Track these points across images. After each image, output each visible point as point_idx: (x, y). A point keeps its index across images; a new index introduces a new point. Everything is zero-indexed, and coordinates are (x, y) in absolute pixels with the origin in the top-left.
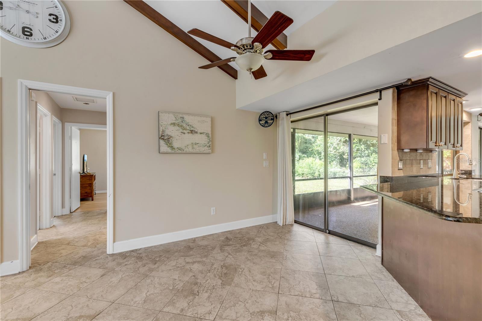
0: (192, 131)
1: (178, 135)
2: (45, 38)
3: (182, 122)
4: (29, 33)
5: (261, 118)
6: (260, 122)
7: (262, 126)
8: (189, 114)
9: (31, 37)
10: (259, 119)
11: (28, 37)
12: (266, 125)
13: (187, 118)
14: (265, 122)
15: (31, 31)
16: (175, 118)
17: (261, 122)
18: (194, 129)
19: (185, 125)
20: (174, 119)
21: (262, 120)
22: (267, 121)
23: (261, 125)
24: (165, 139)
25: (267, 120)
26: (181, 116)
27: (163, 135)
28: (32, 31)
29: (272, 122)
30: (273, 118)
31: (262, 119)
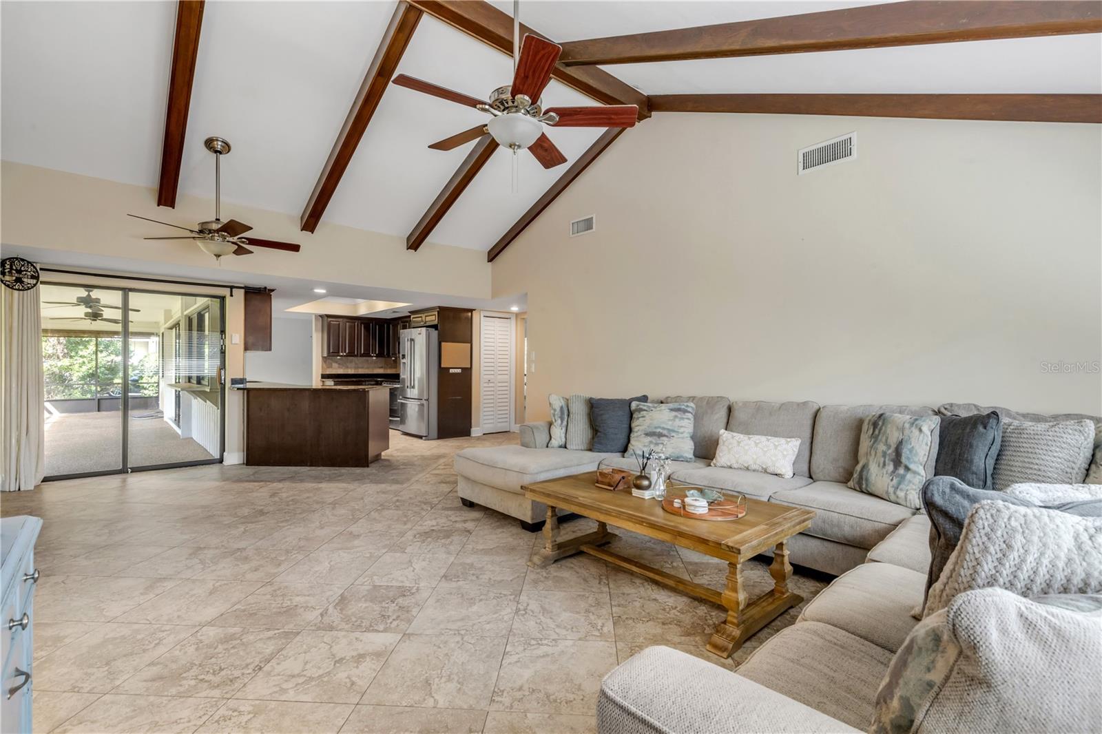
7: (8, 286)
12: (18, 286)
14: (14, 278)
17: (4, 278)
21: (7, 274)
22: (21, 278)
23: (5, 284)
29: (34, 283)
30: (35, 275)
31: (6, 270)
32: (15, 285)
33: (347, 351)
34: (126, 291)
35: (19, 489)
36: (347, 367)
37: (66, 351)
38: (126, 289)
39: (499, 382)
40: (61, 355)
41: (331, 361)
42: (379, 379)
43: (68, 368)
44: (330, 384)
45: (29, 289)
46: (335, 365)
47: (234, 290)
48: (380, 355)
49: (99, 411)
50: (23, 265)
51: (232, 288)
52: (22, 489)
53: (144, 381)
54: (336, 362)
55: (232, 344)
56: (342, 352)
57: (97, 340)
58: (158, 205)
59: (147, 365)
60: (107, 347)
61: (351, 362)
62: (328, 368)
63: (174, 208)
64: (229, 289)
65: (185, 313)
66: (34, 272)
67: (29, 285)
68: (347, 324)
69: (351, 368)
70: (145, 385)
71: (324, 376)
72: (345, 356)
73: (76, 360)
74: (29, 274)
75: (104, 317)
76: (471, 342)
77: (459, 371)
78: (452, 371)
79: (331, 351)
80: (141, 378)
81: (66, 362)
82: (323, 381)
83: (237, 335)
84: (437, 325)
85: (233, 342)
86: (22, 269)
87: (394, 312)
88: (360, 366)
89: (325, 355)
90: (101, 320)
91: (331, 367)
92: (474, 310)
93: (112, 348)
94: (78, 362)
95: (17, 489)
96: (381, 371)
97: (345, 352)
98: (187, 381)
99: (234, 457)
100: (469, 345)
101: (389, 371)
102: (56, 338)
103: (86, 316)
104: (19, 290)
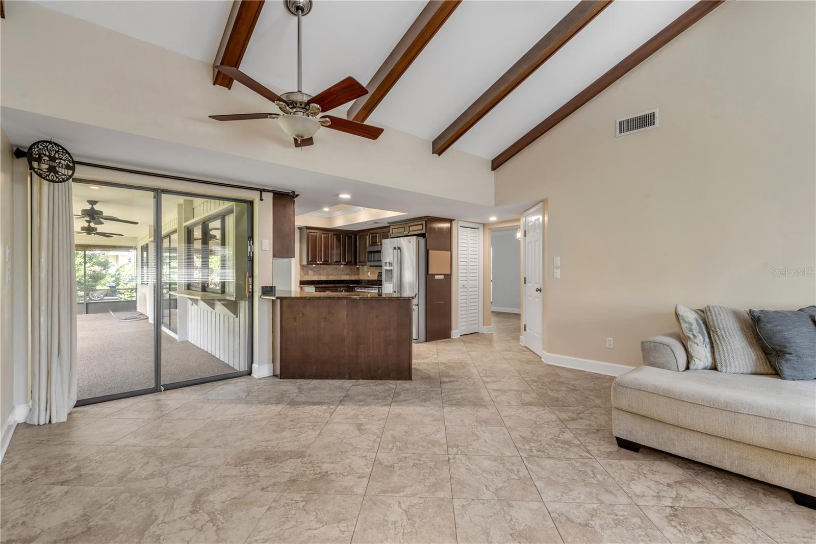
5: (36, 154)
6: (32, 163)
7: (40, 176)
12: (52, 176)
14: (47, 166)
17: (35, 164)
23: (36, 172)
25: (54, 164)
29: (70, 174)
30: (71, 164)
32: (48, 175)
33: (323, 260)
34: (158, 192)
35: (50, 421)
36: (320, 275)
38: (158, 189)
39: (471, 287)
41: (307, 269)
42: (352, 285)
44: (310, 290)
45: (64, 181)
46: (311, 272)
47: (263, 192)
48: (348, 264)
49: (87, 313)
50: (57, 152)
51: (262, 191)
52: (53, 422)
53: (120, 287)
54: (311, 270)
55: (262, 250)
56: (319, 261)
57: (85, 253)
58: (214, 84)
59: (123, 274)
60: (91, 259)
61: (323, 269)
62: (305, 275)
63: (229, 89)
64: (259, 192)
65: (185, 224)
66: (69, 161)
67: (63, 177)
68: (323, 235)
69: (324, 275)
70: (121, 291)
71: (303, 283)
72: (321, 264)
74: (63, 162)
75: (98, 231)
76: (450, 250)
77: (442, 277)
78: (437, 277)
79: (310, 260)
80: (118, 285)
82: (301, 287)
83: (267, 241)
84: (425, 234)
85: (263, 249)
86: (57, 156)
87: (375, 223)
88: (331, 273)
89: (305, 263)
90: (95, 234)
91: (308, 275)
92: (454, 220)
93: (95, 260)
95: (47, 422)
96: (347, 278)
97: (321, 261)
98: (186, 288)
99: (263, 369)
100: (450, 252)
101: (353, 278)
103: (82, 230)
104: (53, 181)
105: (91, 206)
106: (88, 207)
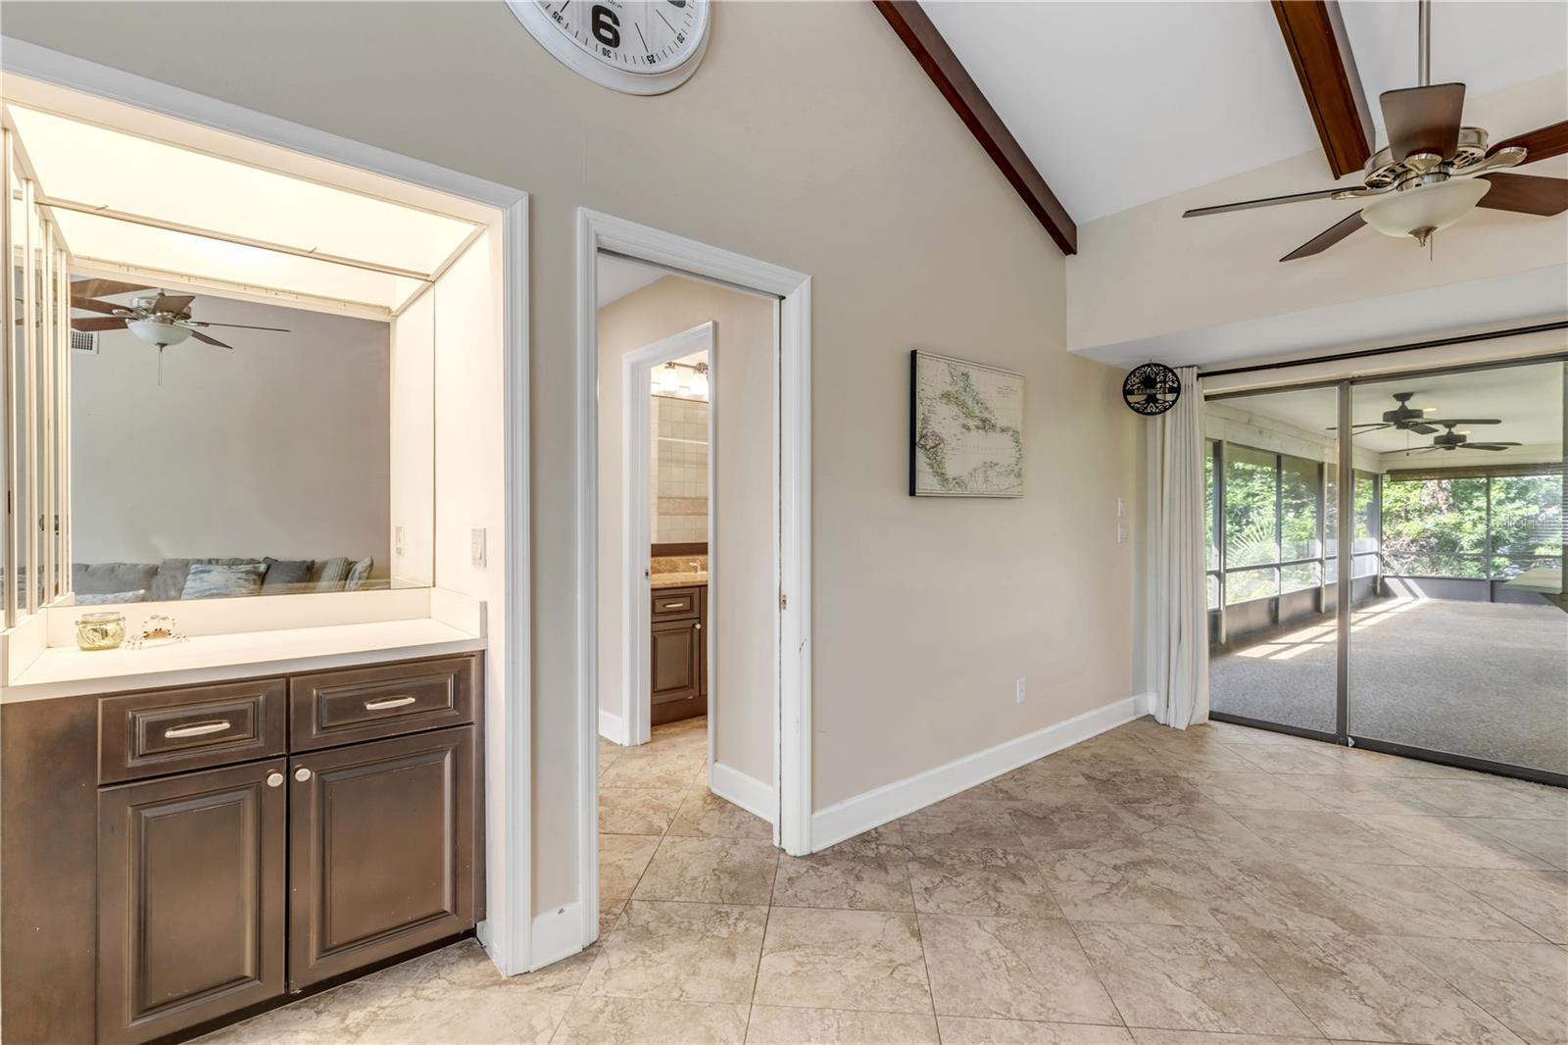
0: (984, 421)
1: (955, 435)
2: (651, 60)
3: (965, 391)
4: (611, 31)
5: (1133, 386)
6: (1128, 397)
7: (1137, 410)
8: (980, 365)
9: (616, 49)
10: (1125, 386)
11: (608, 48)
12: (1151, 408)
13: (977, 377)
14: (1145, 397)
15: (615, 26)
16: (952, 376)
17: (1131, 398)
18: (988, 416)
19: (970, 401)
20: (949, 379)
21: (1136, 391)
22: (1154, 395)
23: (1132, 408)
24: (928, 447)
25: (1154, 391)
26: (963, 369)
27: (924, 432)
28: (618, 25)
29: (1174, 398)
30: (1175, 386)
31: (1135, 387)
32: (1146, 408)
37: (1451, 501)
40: (1444, 507)
43: (1458, 526)
45: (1166, 409)
49: (1492, 601)
50: (1157, 374)
66: (1173, 381)
67: (1166, 404)
73: (1469, 514)
74: (1166, 385)
81: (1451, 518)
86: (1157, 379)
94: (1471, 518)
102: (1436, 481)
103: (1437, 443)
104: (1152, 414)
105: (1400, 404)
106: (1396, 406)
